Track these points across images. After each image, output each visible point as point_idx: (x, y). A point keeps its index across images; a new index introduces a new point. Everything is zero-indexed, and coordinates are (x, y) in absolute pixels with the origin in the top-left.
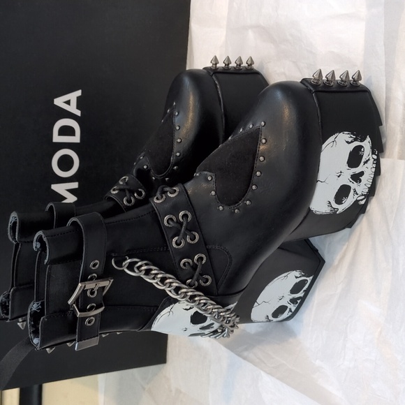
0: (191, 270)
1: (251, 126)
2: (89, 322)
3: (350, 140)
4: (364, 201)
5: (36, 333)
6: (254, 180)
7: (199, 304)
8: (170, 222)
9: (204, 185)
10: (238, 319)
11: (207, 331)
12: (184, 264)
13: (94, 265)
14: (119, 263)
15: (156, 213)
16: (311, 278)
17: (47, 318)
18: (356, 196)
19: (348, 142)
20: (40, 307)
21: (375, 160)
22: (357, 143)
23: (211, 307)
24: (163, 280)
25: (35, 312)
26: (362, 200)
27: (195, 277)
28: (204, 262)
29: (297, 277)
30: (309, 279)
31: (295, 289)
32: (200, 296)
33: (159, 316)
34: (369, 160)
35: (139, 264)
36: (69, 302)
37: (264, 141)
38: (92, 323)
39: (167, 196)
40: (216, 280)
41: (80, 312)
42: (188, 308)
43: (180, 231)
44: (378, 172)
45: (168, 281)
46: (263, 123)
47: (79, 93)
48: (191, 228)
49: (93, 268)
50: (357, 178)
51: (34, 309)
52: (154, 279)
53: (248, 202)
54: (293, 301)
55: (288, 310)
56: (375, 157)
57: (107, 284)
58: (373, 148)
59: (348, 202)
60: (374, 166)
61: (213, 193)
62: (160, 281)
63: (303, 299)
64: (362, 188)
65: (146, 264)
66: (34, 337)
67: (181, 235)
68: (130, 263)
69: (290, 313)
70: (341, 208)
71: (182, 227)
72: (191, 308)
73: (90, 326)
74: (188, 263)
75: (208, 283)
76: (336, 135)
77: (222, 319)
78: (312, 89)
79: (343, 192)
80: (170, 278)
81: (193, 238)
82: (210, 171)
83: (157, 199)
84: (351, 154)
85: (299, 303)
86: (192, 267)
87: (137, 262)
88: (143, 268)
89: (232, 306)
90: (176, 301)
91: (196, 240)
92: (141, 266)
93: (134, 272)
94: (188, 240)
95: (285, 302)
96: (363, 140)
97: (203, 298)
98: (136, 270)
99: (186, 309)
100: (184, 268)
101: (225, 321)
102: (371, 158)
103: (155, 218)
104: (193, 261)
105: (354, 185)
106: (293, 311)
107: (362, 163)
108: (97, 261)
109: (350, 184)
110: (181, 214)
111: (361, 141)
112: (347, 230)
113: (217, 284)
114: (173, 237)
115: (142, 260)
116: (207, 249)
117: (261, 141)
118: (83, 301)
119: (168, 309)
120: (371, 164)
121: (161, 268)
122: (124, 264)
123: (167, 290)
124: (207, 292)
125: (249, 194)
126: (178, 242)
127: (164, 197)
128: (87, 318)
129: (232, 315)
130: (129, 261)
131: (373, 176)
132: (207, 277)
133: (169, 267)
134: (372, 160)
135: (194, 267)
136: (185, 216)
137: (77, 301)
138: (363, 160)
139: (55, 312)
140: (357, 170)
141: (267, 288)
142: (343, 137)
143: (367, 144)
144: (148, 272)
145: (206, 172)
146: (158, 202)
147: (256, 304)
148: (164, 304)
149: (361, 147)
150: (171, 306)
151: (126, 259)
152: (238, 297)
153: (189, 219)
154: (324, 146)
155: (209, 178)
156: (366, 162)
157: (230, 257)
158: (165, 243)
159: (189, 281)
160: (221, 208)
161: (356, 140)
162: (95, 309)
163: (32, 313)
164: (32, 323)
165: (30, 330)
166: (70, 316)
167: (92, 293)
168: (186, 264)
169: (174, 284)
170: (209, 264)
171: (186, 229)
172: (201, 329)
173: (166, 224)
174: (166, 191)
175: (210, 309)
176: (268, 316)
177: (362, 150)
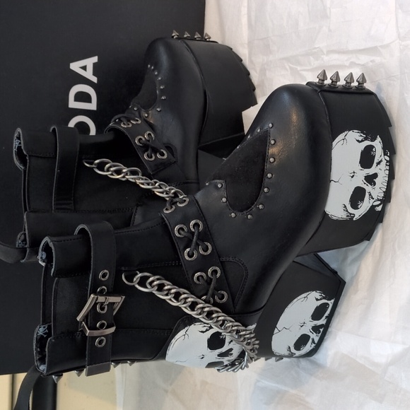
0: (206, 284)
1: (259, 131)
2: (100, 342)
3: (360, 139)
4: (381, 206)
5: (42, 361)
6: (266, 181)
7: (217, 321)
8: (181, 232)
9: (216, 194)
10: (257, 342)
11: (226, 360)
12: (198, 278)
13: (104, 276)
14: (130, 279)
15: (166, 224)
16: (333, 301)
17: (54, 338)
18: (372, 201)
19: (358, 141)
20: (47, 331)
21: (387, 161)
22: (367, 143)
23: (231, 324)
24: (177, 296)
25: (42, 336)
26: (378, 206)
27: (210, 292)
28: (218, 275)
29: (317, 300)
30: (331, 303)
31: (317, 314)
32: (217, 312)
33: (173, 341)
34: (381, 161)
35: (151, 279)
36: (78, 319)
37: (273, 142)
38: (104, 344)
39: (177, 207)
40: (232, 296)
41: (89, 329)
42: (204, 329)
43: (191, 241)
44: (391, 176)
45: (183, 296)
46: (270, 125)
47: (95, 59)
48: (205, 236)
49: (103, 279)
50: (371, 179)
51: (40, 333)
52: (167, 295)
53: (261, 206)
54: (316, 329)
55: (311, 340)
56: (388, 159)
57: (118, 300)
58: (384, 148)
59: (365, 207)
60: (388, 168)
61: (224, 200)
62: (174, 298)
63: (326, 327)
64: (377, 191)
65: (158, 279)
66: (41, 365)
67: (193, 244)
68: (141, 277)
69: (314, 345)
70: (358, 213)
71: (193, 236)
72: (207, 330)
73: (101, 348)
74: (202, 276)
75: (224, 300)
76: (346, 133)
77: (242, 339)
78: (317, 89)
79: (358, 196)
80: (184, 293)
81: (206, 249)
82: (220, 179)
83: (167, 210)
84: (363, 153)
85: (323, 331)
86: (206, 281)
87: (149, 277)
88: (155, 283)
89: (252, 327)
90: (191, 321)
91: (209, 252)
92: (153, 281)
93: (147, 288)
94: (201, 252)
95: (307, 330)
96: (373, 140)
97: (220, 314)
98: (148, 286)
99: (202, 332)
100: (198, 282)
101: (245, 342)
102: (383, 160)
103: (167, 230)
104: (207, 275)
105: (368, 188)
106: (316, 342)
107: (375, 164)
108: (106, 271)
109: (364, 186)
110: (193, 222)
111: (372, 141)
112: (366, 243)
113: (233, 300)
114: (185, 249)
115: (154, 275)
116: (221, 262)
117: (270, 143)
118: (93, 317)
119: (182, 332)
120: (383, 166)
121: (174, 283)
122: (135, 279)
123: (183, 307)
124: (225, 309)
125: (261, 198)
126: (190, 253)
127: (174, 207)
128: (97, 337)
129: (252, 335)
130: (140, 275)
131: (387, 179)
132: (222, 292)
133: (182, 281)
134: (384, 162)
135: (209, 281)
136: (196, 225)
137: (86, 318)
138: (376, 161)
139: (62, 333)
140: (371, 171)
141: (287, 310)
142: (353, 135)
143: (378, 144)
144: (160, 288)
145: (216, 181)
146: (167, 212)
147: (276, 331)
148: (179, 326)
149: (372, 147)
150: (186, 329)
151: (137, 274)
152: (258, 315)
153: (201, 228)
154: (334, 143)
155: (219, 186)
156: (379, 163)
157: (246, 270)
158: (177, 257)
159: (204, 297)
160: (233, 215)
161: (366, 139)
162: (106, 328)
163: (39, 337)
164: (39, 350)
165: (36, 357)
166: (79, 338)
167: (102, 309)
168: (200, 278)
169: (189, 300)
170: (224, 278)
171: (198, 239)
172: (219, 355)
173: (177, 234)
174: (176, 202)
175: (229, 327)
176: (289, 348)
177: (374, 150)
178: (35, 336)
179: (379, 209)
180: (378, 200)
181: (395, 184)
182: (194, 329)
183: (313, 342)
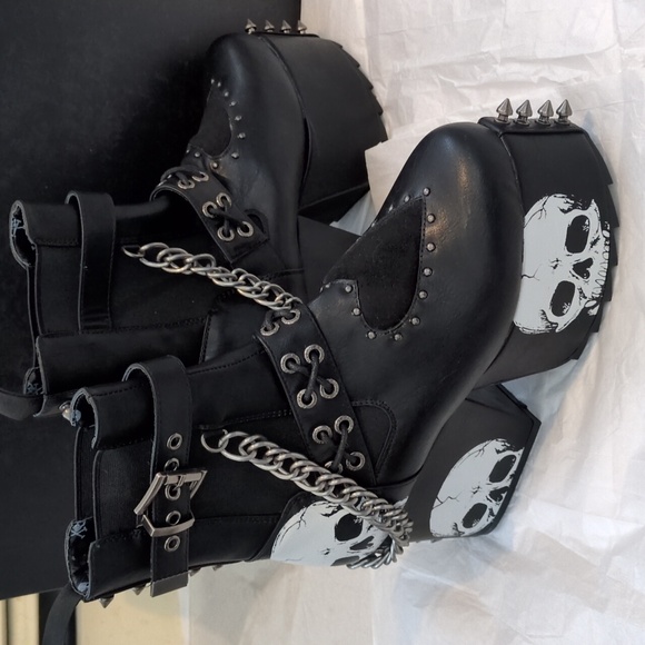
0: (332, 444)
1: (407, 199)
2: (171, 545)
3: (566, 207)
4: (597, 308)
5: (81, 575)
6: (422, 282)
7: (351, 499)
8: (291, 365)
9: (341, 301)
10: (411, 524)
11: (362, 554)
12: (319, 435)
13: (174, 443)
14: (213, 442)
15: (266, 354)
16: (521, 451)
17: (99, 543)
18: (584, 301)
19: (563, 211)
20: (85, 529)
21: (607, 239)
22: (577, 213)
23: (371, 502)
24: (287, 464)
25: (77, 537)
26: (593, 307)
27: (339, 456)
28: (350, 428)
29: (498, 452)
30: (518, 454)
31: (498, 473)
32: (350, 485)
33: (282, 531)
34: (598, 239)
35: (246, 441)
36: (136, 511)
37: (431, 218)
38: (177, 545)
39: (282, 325)
40: (372, 458)
41: (155, 526)
42: (330, 511)
43: (307, 379)
44: (613, 260)
45: (296, 464)
46: (426, 191)
48: (328, 370)
49: (173, 448)
50: (582, 269)
51: (75, 533)
52: (271, 464)
53: (414, 321)
54: (495, 495)
55: (488, 512)
56: (607, 234)
57: (196, 478)
58: (602, 219)
59: (573, 311)
60: (607, 249)
61: (356, 311)
62: (283, 467)
63: (511, 490)
64: (591, 286)
65: (257, 441)
66: (78, 583)
67: (310, 385)
68: (231, 440)
69: (492, 518)
70: (563, 322)
71: (310, 372)
72: (334, 512)
73: (173, 552)
74: (325, 432)
75: (360, 466)
76: (544, 199)
77: (389, 523)
78: (498, 130)
79: (563, 294)
80: (298, 460)
81: (330, 390)
82: (347, 278)
83: (266, 330)
84: (570, 229)
85: (505, 497)
86: (333, 439)
87: (242, 439)
88: (253, 447)
89: (402, 503)
90: (309, 499)
91: (336, 393)
92: (249, 444)
93: (239, 454)
94: (323, 394)
95: (482, 498)
96: (586, 206)
97: (355, 488)
98: (242, 452)
99: (326, 515)
100: (318, 441)
101: (394, 528)
102: (601, 237)
103: (266, 360)
104: (333, 430)
105: (578, 282)
106: (495, 513)
107: (588, 245)
108: (177, 435)
109: (573, 280)
110: (308, 350)
111: (584, 209)
112: (573, 362)
113: (374, 465)
114: (297, 391)
115: (251, 434)
116: (354, 408)
117: (426, 219)
118: (160, 508)
119: (296, 518)
120: (601, 247)
121: (282, 445)
122: (221, 443)
123: (297, 480)
124: (362, 480)
125: (415, 308)
126: (306, 397)
127: (277, 326)
128: (167, 537)
129: (404, 516)
130: (228, 436)
131: (606, 266)
132: (357, 454)
133: (294, 441)
134: (603, 240)
135: (336, 439)
136: (314, 353)
137: (148, 510)
138: (590, 240)
139: (112, 533)
140: (582, 257)
141: (453, 472)
142: (556, 202)
143: (592, 213)
144: (261, 453)
145: (341, 281)
146: (267, 334)
147: (437, 503)
148: (290, 508)
149: (584, 218)
150: (302, 512)
151: (223, 434)
152: (410, 486)
153: (321, 358)
154: (527, 217)
155: (348, 289)
156: (594, 243)
157: (393, 417)
158: (284, 403)
159: (329, 464)
160: (371, 335)
161: (574, 207)
162: (180, 523)
163: (73, 540)
164: (73, 558)
165: (70, 571)
166: (137, 538)
167: (173, 493)
168: (322, 434)
169: (307, 469)
170: (359, 431)
171: (318, 375)
172: (351, 548)
173: (284, 369)
174: (280, 317)
175: (369, 506)
176: (456, 525)
177: (587, 223)
178: (67, 538)
179: (594, 312)
180: (593, 299)
181: (618, 271)
182: (314, 512)
183: (491, 513)
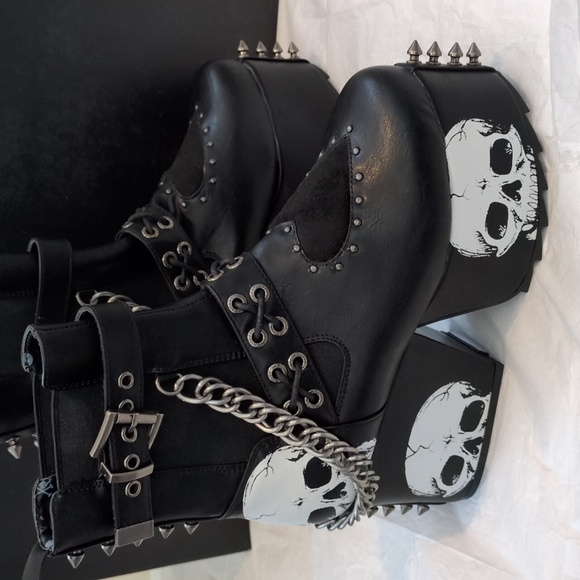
0: (286, 382)
1: (333, 141)
2: (133, 489)
3: (485, 130)
4: (535, 231)
5: (48, 534)
6: (354, 210)
8: (238, 304)
11: (337, 504)
12: (274, 374)
13: (126, 381)
15: (213, 297)
16: (489, 397)
17: (60, 493)
18: (520, 224)
19: (482, 134)
20: (51, 486)
21: (532, 163)
22: (497, 136)
23: (332, 444)
24: (244, 406)
25: (44, 495)
26: (530, 231)
27: (294, 393)
28: (304, 365)
29: (464, 396)
30: (486, 400)
31: (469, 419)
32: (310, 426)
33: (251, 480)
34: (523, 162)
35: (201, 383)
36: (92, 454)
37: (356, 151)
38: (138, 491)
39: (226, 271)
40: (331, 396)
41: (112, 472)
42: (296, 455)
43: (255, 316)
44: (542, 185)
45: (254, 406)
46: (349, 128)
49: (125, 387)
50: (512, 190)
51: (41, 491)
53: (353, 248)
54: (470, 446)
55: (466, 466)
56: (532, 158)
57: (153, 419)
58: (524, 143)
59: (510, 234)
60: (534, 172)
61: (297, 248)
62: (240, 408)
63: (486, 441)
64: (523, 209)
65: (212, 383)
66: (46, 540)
68: (186, 382)
69: (471, 474)
70: (504, 244)
71: (257, 309)
72: (300, 456)
73: (134, 498)
74: (280, 370)
75: (319, 403)
76: (462, 123)
78: (411, 68)
79: (497, 217)
80: (256, 402)
81: (279, 327)
82: (286, 221)
83: (212, 276)
84: (492, 151)
85: (481, 447)
86: (288, 377)
87: (197, 381)
88: (208, 389)
90: (274, 444)
91: (285, 330)
92: (204, 387)
93: (196, 398)
94: (273, 331)
95: (456, 449)
96: (505, 131)
97: (315, 429)
98: (198, 395)
99: (293, 460)
100: (274, 380)
104: (287, 367)
105: (511, 204)
106: (475, 468)
107: (514, 168)
108: (128, 374)
109: (504, 202)
110: (253, 289)
111: (503, 133)
113: (333, 403)
114: (247, 331)
115: (205, 376)
116: (306, 345)
117: (352, 153)
119: (262, 464)
120: (528, 170)
122: (176, 386)
123: (255, 422)
124: (321, 420)
125: (352, 235)
126: (256, 334)
127: (222, 272)
128: (126, 483)
130: (182, 378)
131: (536, 189)
132: (314, 391)
134: (527, 164)
135: (291, 376)
136: (259, 292)
138: (515, 162)
139: (74, 483)
140: (510, 178)
141: (420, 416)
142: (474, 127)
143: (513, 137)
144: (218, 394)
145: (281, 224)
146: (213, 280)
147: (409, 452)
148: (255, 455)
149: (505, 142)
150: (268, 457)
151: (179, 377)
153: (267, 296)
154: (447, 139)
155: (287, 230)
156: (520, 166)
157: (346, 351)
158: (238, 345)
159: (287, 404)
160: (313, 268)
161: (494, 130)
162: (139, 468)
163: (39, 498)
164: (41, 518)
165: (39, 531)
166: (100, 489)
167: (129, 435)
168: (277, 373)
169: (264, 411)
170: (313, 368)
171: (264, 312)
172: (325, 497)
173: (232, 309)
175: (330, 448)
176: (435, 481)
177: (509, 146)
178: (34, 497)
179: (533, 236)
180: (529, 222)
181: (549, 196)
182: (280, 457)
183: (470, 468)
